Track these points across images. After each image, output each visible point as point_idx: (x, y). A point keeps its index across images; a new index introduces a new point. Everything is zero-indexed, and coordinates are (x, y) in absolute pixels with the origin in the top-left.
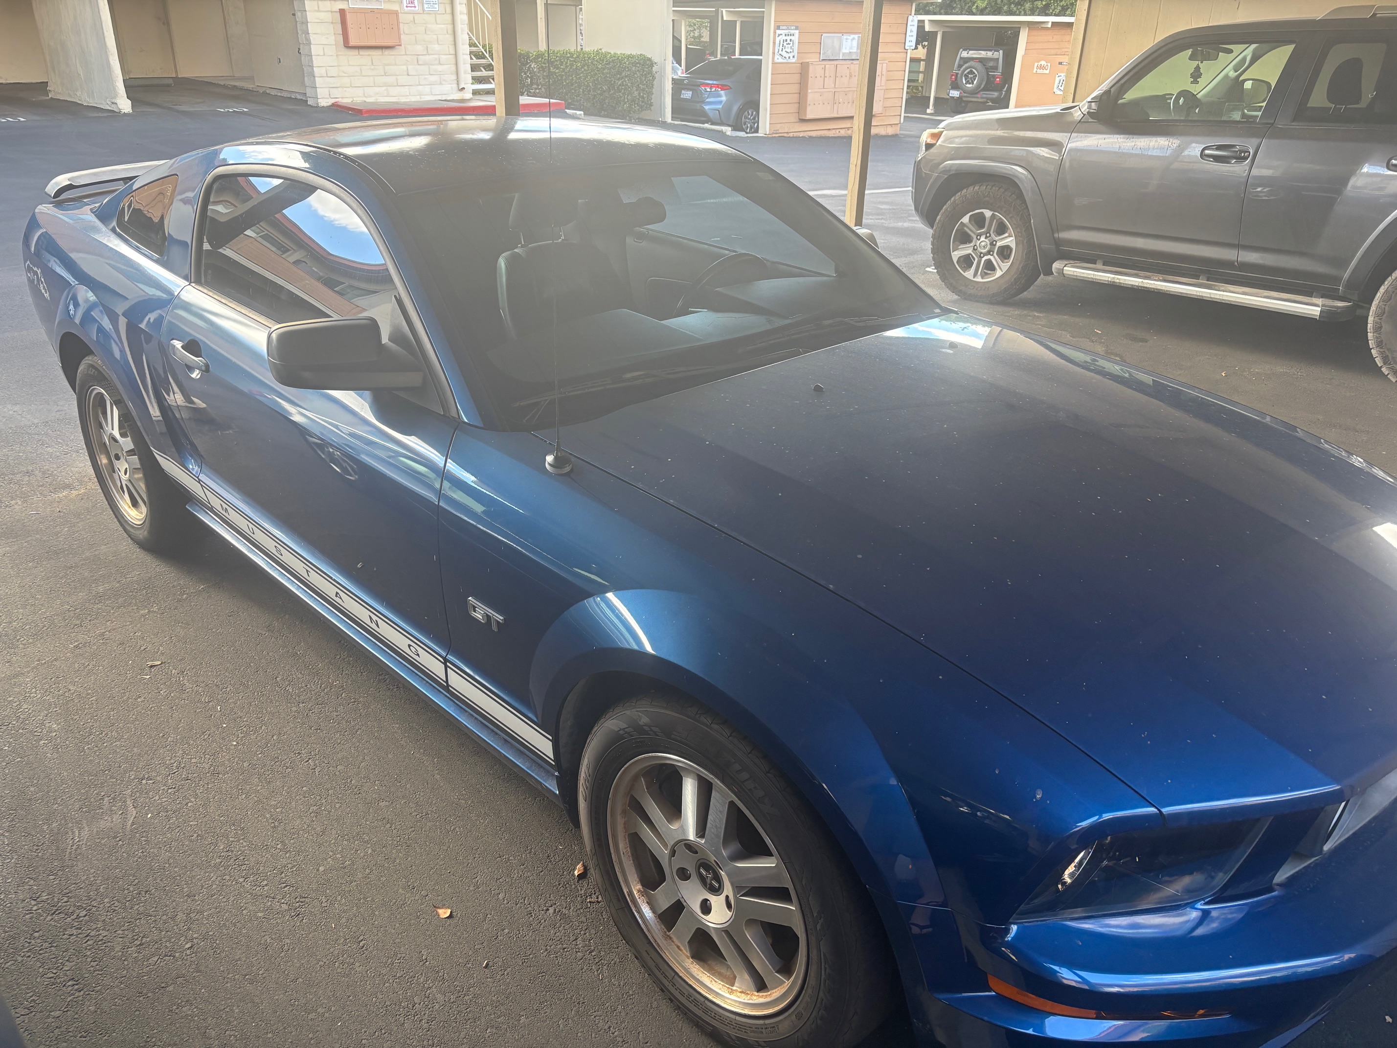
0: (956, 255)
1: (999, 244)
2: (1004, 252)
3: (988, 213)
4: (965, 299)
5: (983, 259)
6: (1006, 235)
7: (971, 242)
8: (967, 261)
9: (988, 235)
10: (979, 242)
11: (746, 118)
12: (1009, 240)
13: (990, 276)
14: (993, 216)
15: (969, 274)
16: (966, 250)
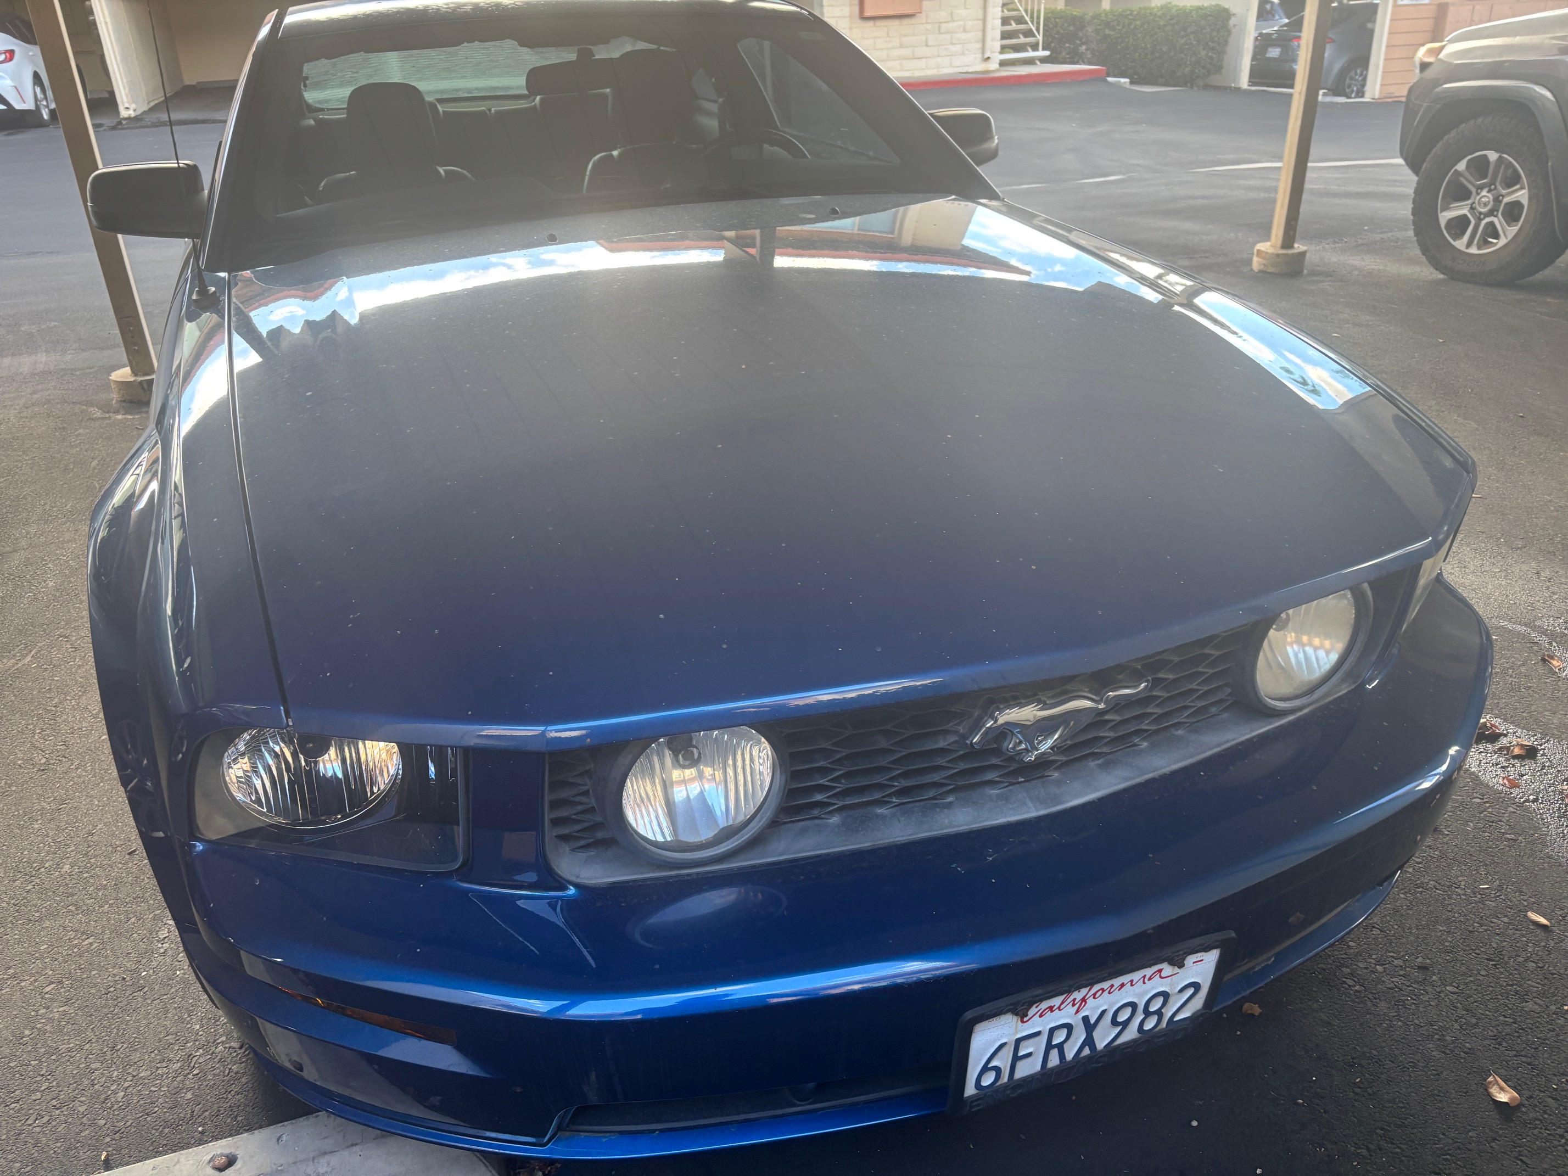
0: (1445, 216)
1: (1506, 200)
2: (1512, 213)
3: (1493, 156)
4: (1452, 278)
5: (1484, 222)
6: (1518, 186)
7: (1468, 198)
8: (1460, 225)
9: (1493, 187)
10: (1478, 198)
11: (1352, 79)
12: (1522, 195)
13: (1490, 245)
14: (1500, 158)
15: (1460, 244)
16: (1461, 210)
